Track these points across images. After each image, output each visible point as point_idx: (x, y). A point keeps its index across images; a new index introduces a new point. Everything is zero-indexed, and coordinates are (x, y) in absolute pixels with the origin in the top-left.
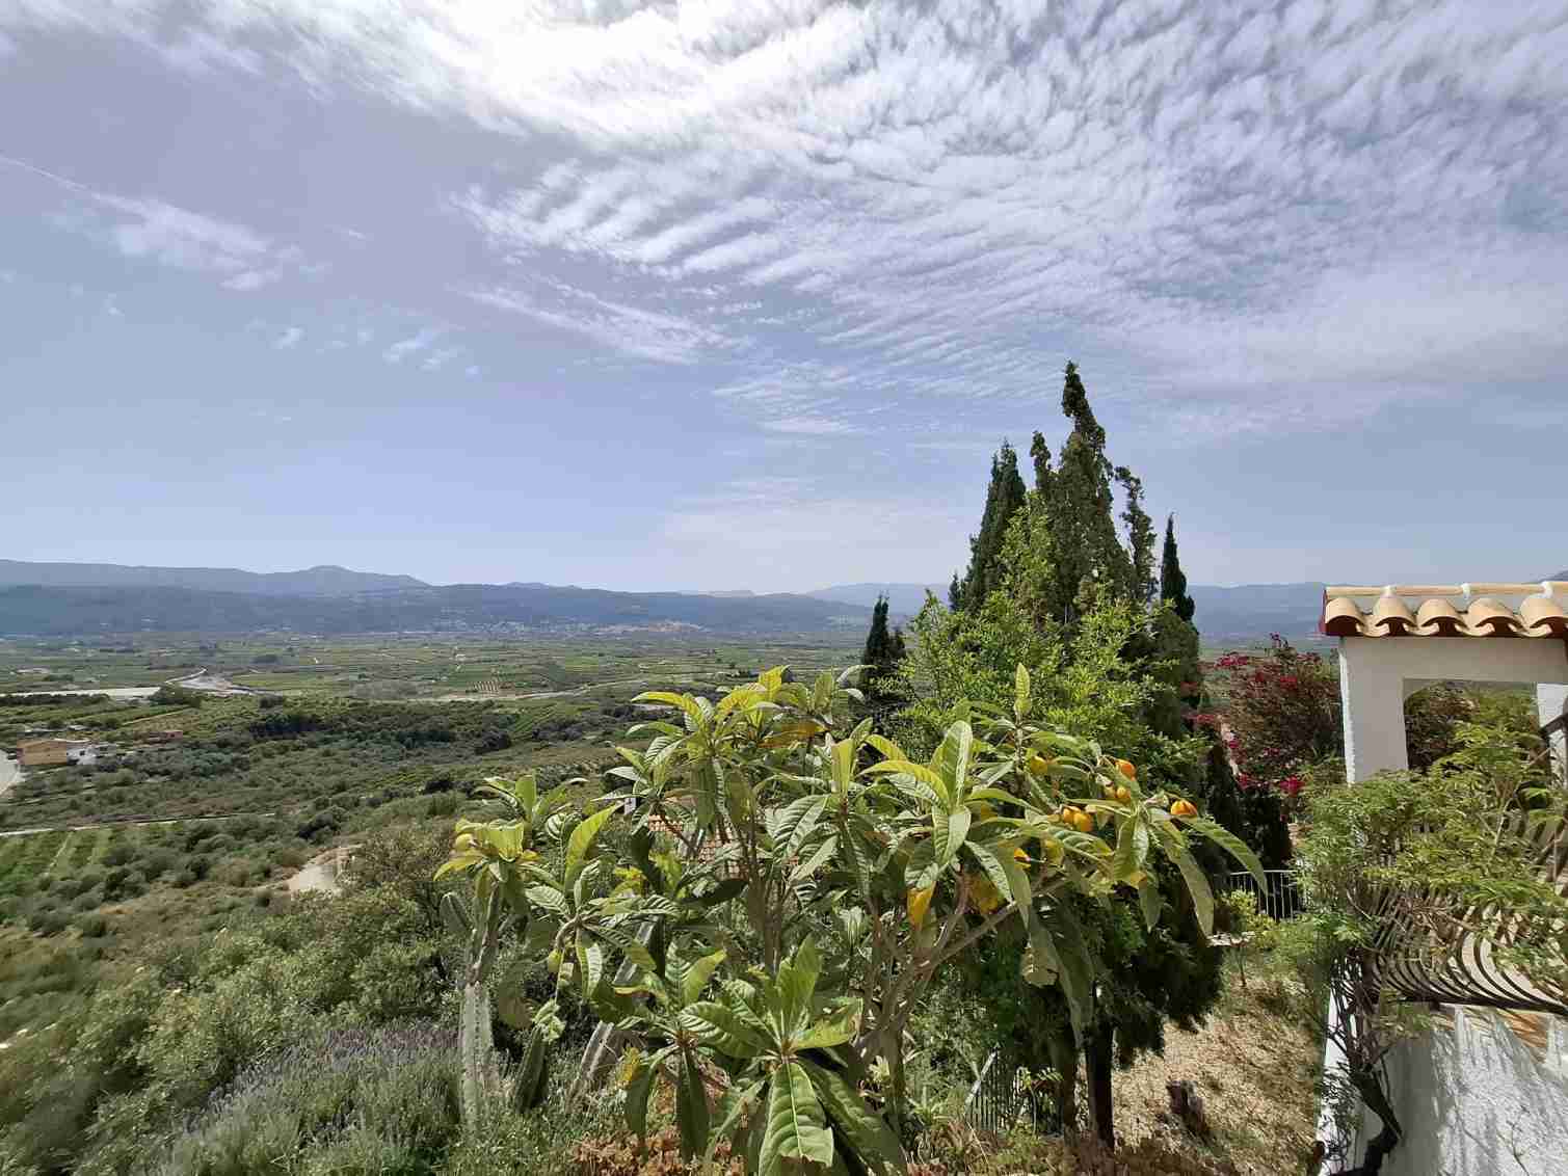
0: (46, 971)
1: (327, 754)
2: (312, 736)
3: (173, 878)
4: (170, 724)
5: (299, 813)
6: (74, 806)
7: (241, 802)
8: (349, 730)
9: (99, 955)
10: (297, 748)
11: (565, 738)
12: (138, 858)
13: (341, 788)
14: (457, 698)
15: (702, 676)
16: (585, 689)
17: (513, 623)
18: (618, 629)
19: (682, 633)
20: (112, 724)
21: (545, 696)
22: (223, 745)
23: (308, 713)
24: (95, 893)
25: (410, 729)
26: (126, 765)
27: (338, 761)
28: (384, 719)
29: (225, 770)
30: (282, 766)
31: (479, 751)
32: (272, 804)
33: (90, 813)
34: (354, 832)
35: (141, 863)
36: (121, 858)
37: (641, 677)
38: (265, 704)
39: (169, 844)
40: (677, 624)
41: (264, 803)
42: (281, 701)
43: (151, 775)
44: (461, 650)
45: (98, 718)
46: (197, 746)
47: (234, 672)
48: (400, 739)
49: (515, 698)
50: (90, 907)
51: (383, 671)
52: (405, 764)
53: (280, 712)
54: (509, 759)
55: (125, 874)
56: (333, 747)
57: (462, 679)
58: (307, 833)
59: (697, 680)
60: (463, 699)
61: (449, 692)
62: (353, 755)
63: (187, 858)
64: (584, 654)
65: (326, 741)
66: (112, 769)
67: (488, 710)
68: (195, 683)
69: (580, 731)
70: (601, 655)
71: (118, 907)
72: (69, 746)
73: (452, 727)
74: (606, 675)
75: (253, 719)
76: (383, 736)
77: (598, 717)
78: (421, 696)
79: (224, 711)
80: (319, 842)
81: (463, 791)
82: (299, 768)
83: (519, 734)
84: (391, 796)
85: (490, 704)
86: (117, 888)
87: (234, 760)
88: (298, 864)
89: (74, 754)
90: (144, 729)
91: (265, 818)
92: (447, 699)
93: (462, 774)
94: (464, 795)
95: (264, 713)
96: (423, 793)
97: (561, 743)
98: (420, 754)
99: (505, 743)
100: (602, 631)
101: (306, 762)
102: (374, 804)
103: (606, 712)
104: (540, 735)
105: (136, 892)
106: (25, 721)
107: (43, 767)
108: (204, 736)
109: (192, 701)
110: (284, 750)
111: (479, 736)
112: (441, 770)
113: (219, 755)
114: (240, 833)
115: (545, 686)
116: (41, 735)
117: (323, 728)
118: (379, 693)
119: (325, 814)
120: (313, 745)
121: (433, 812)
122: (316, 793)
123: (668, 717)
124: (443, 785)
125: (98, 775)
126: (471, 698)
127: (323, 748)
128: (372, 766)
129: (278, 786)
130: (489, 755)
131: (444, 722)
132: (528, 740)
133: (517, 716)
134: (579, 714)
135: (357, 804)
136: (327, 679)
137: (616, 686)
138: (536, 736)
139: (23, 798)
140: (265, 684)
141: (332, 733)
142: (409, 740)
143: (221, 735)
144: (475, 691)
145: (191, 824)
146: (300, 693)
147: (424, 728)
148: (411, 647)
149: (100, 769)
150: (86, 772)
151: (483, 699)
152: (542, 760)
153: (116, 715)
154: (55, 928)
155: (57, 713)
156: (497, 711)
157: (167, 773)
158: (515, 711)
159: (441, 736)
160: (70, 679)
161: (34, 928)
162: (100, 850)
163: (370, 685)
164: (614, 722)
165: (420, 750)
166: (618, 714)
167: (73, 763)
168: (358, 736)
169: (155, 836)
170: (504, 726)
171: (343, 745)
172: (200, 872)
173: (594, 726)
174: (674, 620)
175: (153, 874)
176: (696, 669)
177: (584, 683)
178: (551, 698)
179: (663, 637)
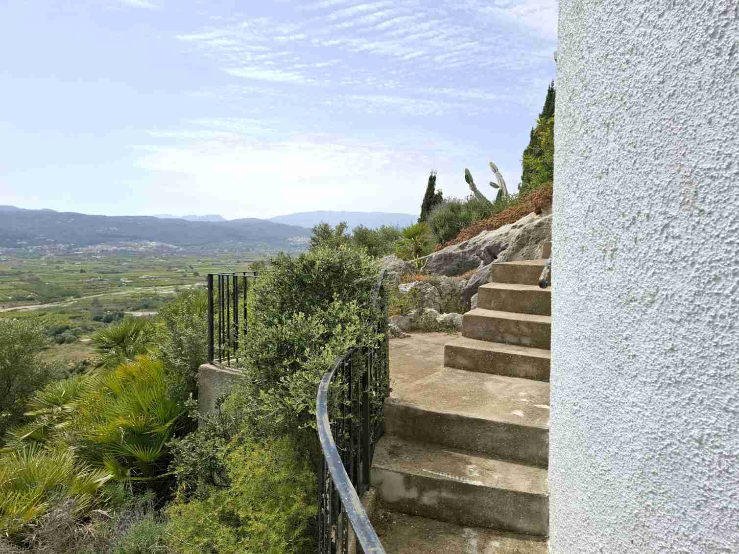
11: (61, 342)
16: (71, 301)
19: (158, 252)
21: (32, 308)
37: (124, 290)
40: (153, 244)
74: (92, 288)
77: (90, 323)
103: (97, 319)
115: (31, 299)
134: (71, 321)
137: (101, 297)
174: (151, 241)
177: (69, 295)
178: (39, 310)
179: (142, 255)
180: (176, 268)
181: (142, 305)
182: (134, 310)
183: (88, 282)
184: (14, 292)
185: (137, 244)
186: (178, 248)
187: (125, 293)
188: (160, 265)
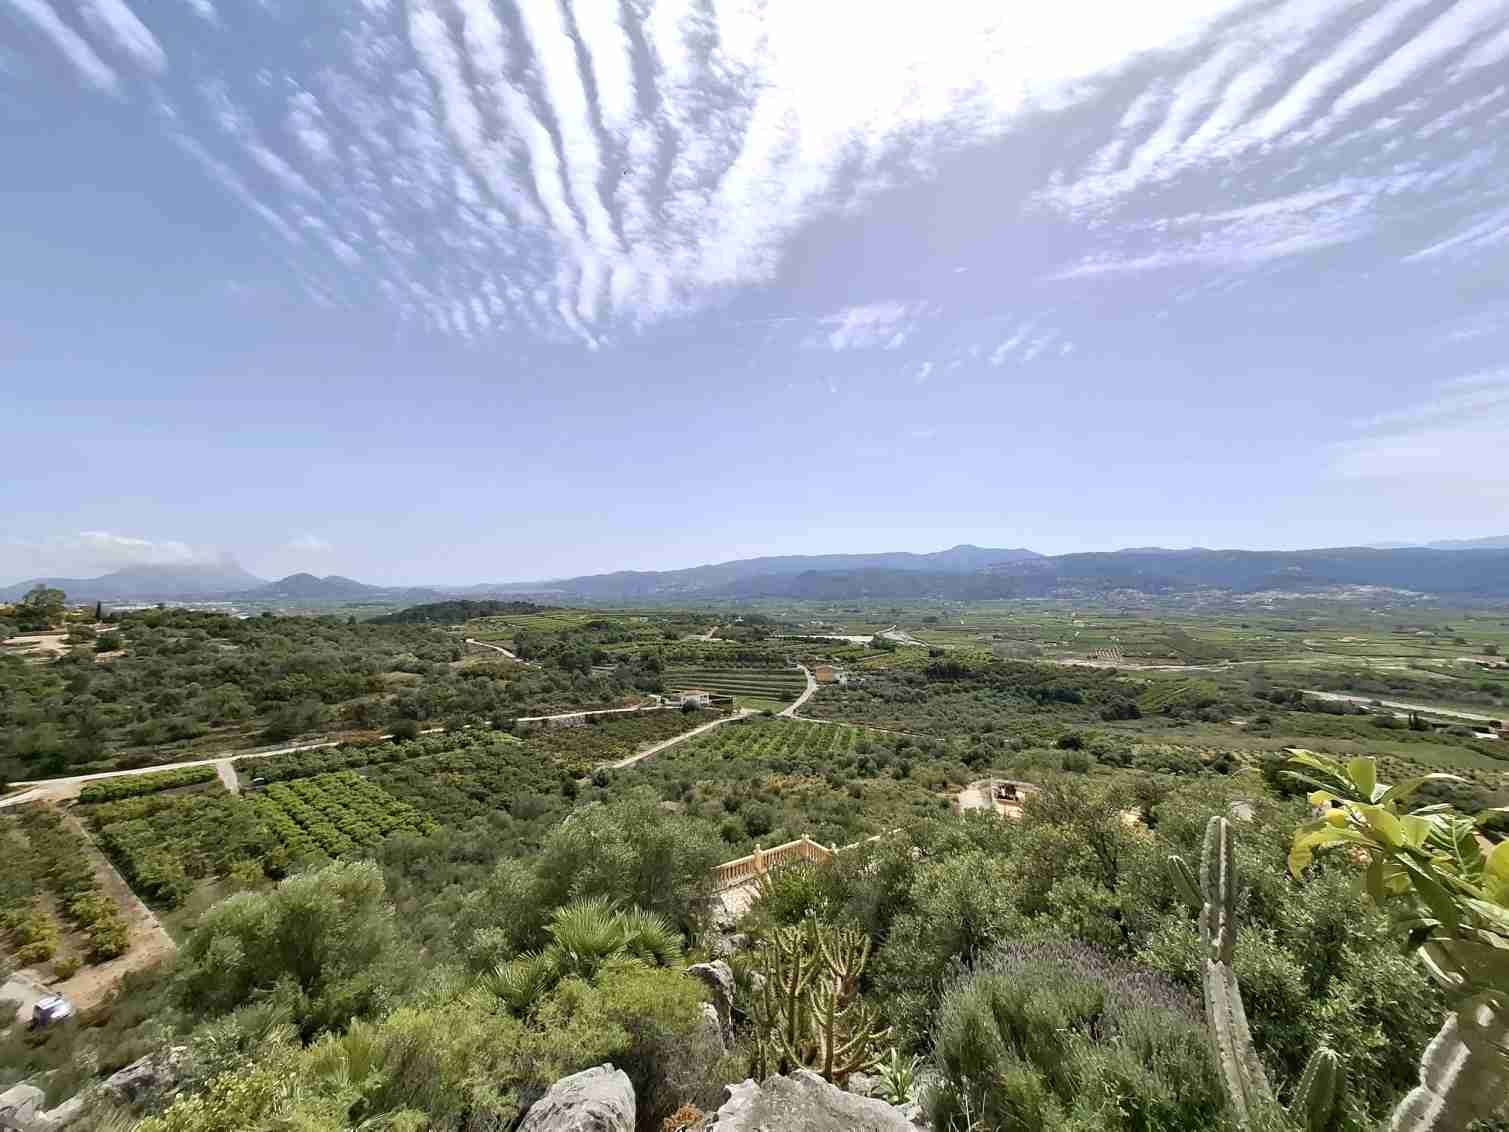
0: (836, 811)
1: (976, 699)
2: (967, 683)
3: (891, 771)
4: (881, 663)
5: (961, 743)
6: (840, 711)
7: (924, 725)
8: (991, 681)
9: (858, 811)
10: (957, 691)
11: (1205, 719)
12: (872, 752)
13: (988, 729)
14: (1079, 663)
15: (1423, 662)
16: (1224, 666)
17: (1130, 591)
18: (1269, 596)
19: (1375, 603)
20: (853, 660)
21: (1175, 669)
22: (910, 681)
23: (961, 663)
24: (853, 769)
25: (1040, 687)
26: (861, 687)
27: (985, 706)
28: (1016, 675)
29: (912, 701)
30: (946, 703)
31: (1106, 717)
32: (943, 731)
33: (847, 716)
34: (1003, 769)
35: (874, 755)
36: (863, 749)
37: (1310, 657)
38: (933, 654)
39: (887, 746)
40: (1367, 589)
41: (936, 729)
42: (941, 652)
43: (875, 696)
44: (1077, 617)
45: (847, 655)
46: (896, 680)
47: (912, 628)
48: (1032, 695)
49: (1139, 668)
50: (852, 778)
51: (1011, 634)
52: (1039, 717)
53: (943, 661)
54: (1140, 731)
55: (867, 761)
56: (980, 694)
57: (1081, 645)
58: (968, 760)
59: (1415, 667)
60: (1086, 664)
61: (1071, 656)
62: (995, 703)
63: (896, 759)
64: (1221, 625)
65: (975, 688)
66: (855, 689)
67: (1112, 678)
68: (890, 635)
69: (1223, 712)
70: (1244, 626)
71: (865, 781)
72: (836, 671)
73: (1077, 689)
74: (1255, 650)
75: (926, 665)
76: (1018, 690)
77: (1249, 701)
78: (1048, 657)
79: (908, 657)
80: (976, 770)
81: (1094, 753)
82: (958, 707)
83: (1149, 706)
84: (1028, 745)
85: (1113, 672)
86: (864, 770)
87: (918, 694)
88: (963, 784)
89: (837, 676)
90: (868, 664)
91: (940, 741)
92: (1069, 662)
93: (1091, 736)
94: (1095, 758)
95: (932, 661)
96: (1055, 747)
97: (1199, 723)
98: (1049, 711)
99: (1134, 713)
100: (1245, 599)
101: (964, 704)
102: (1016, 748)
103: (1259, 695)
104: (1173, 711)
105: (874, 776)
106: (816, 654)
107: (825, 682)
108: (900, 674)
109: (890, 647)
110: (947, 691)
111: (1104, 702)
112: (1072, 729)
113: (909, 689)
114: (925, 749)
115: (1173, 658)
116: (823, 662)
117: (971, 677)
118: (1012, 653)
119: (980, 748)
120: (966, 691)
121: (1067, 768)
122: (972, 730)
123: (1362, 712)
124: (1071, 743)
125: (849, 692)
126: (1094, 664)
127: (974, 693)
128: (1010, 714)
129: (946, 719)
130: (1119, 723)
131: (1071, 683)
132: (1160, 714)
133: (1144, 687)
134: (1221, 693)
135: (1002, 744)
136: (971, 637)
137: (1270, 665)
138: (1167, 712)
139: (817, 700)
140: (931, 639)
141: (978, 682)
142: (1040, 696)
143: (910, 674)
144: (1096, 657)
145: (897, 735)
146: (953, 647)
147: (1051, 687)
148: (1035, 611)
149: (850, 688)
150: (843, 689)
151: (1105, 666)
152: (1176, 739)
153: (853, 654)
154: (837, 786)
155: (829, 650)
156: (1122, 679)
157: (881, 696)
158: (1141, 681)
159: (1068, 697)
160: (831, 629)
161: (829, 782)
162: (853, 741)
163: (1003, 645)
164: (1272, 709)
165: (1050, 707)
166: (1279, 699)
167: (837, 682)
168: (998, 687)
169: (879, 739)
170: (1130, 696)
171: (989, 693)
172: (905, 772)
173: (1246, 711)
174: (1362, 584)
175: (881, 766)
176: (1412, 652)
177: (1224, 658)
178: (1183, 672)
179: (1343, 607)
180: (1415, 629)
181: (1340, 683)
182: (1324, 690)
183: (1252, 642)
184: (1154, 648)
185: (1335, 589)
186: (1420, 596)
187: (1309, 662)
188: (1382, 621)
